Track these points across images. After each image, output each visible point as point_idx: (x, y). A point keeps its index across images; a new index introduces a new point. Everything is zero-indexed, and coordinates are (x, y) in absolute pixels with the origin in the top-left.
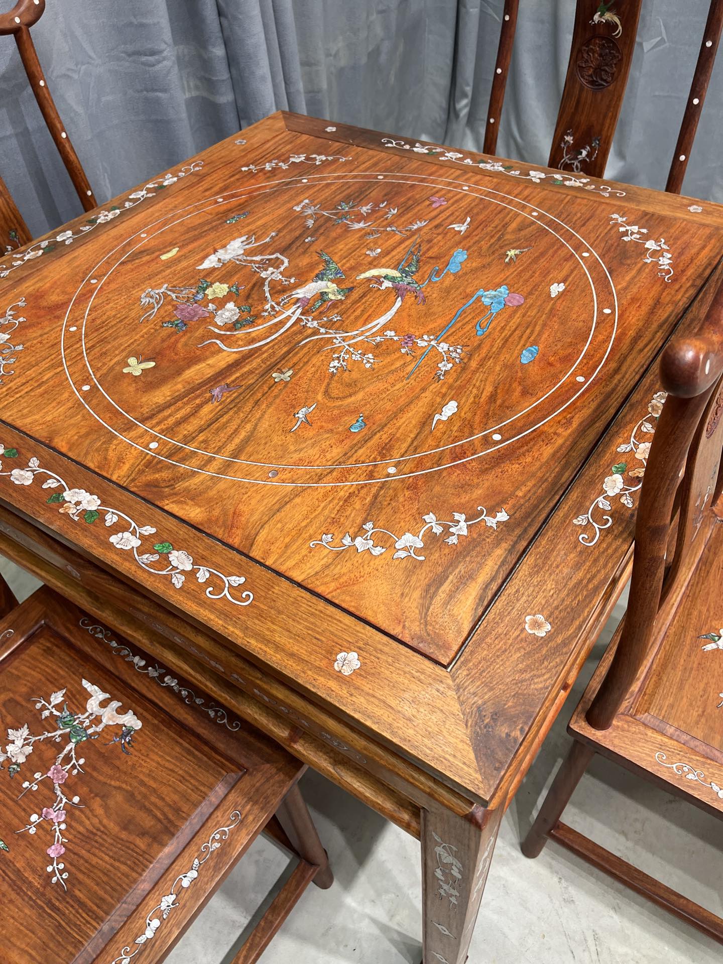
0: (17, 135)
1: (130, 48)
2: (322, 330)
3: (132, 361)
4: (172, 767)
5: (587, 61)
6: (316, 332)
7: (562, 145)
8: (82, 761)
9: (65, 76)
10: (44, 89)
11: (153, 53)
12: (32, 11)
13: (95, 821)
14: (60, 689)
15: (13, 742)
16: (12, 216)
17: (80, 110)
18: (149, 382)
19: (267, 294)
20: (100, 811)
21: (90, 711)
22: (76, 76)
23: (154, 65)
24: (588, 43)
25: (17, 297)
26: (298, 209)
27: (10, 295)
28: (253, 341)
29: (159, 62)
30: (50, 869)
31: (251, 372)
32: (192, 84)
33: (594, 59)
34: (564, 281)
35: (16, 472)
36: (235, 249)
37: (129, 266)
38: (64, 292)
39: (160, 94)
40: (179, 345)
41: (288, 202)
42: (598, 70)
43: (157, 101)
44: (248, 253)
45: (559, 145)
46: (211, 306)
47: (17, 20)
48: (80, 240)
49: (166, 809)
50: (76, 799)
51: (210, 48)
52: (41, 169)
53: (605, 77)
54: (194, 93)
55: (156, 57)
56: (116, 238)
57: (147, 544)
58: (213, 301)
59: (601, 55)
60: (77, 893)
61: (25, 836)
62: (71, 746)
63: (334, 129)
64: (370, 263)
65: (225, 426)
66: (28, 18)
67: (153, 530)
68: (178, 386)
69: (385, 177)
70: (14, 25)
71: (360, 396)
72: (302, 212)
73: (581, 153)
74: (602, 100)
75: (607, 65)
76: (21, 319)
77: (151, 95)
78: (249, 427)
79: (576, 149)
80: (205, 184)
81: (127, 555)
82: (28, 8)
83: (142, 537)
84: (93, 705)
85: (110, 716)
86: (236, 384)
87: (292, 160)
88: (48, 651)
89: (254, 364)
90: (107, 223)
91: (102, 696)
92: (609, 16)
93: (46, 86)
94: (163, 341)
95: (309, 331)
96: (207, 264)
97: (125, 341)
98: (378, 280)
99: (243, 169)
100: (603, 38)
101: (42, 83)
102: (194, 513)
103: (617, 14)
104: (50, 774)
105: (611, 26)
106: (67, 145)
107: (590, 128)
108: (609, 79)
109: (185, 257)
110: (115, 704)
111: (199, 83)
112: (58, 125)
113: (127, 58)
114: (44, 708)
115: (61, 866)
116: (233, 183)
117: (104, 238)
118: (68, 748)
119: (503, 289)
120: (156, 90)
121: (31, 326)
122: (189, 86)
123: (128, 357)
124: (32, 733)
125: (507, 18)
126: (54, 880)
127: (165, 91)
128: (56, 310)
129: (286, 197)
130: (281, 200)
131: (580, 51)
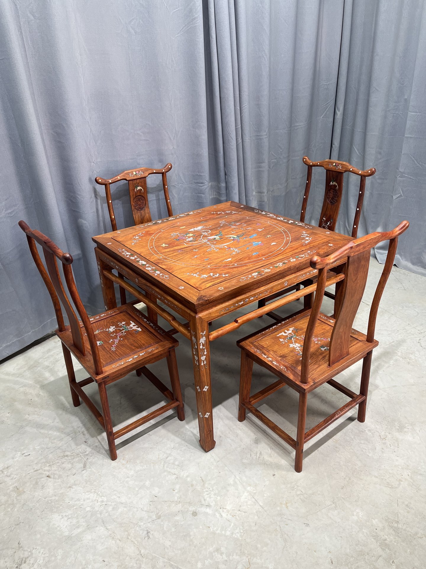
0: (156, 200)
1: (196, 181)
2: (210, 244)
3: (164, 244)
4: (145, 338)
5: (329, 196)
6: (209, 244)
7: (323, 220)
8: (125, 334)
9: (174, 186)
10: (167, 189)
11: (202, 183)
12: (168, 169)
13: (125, 343)
14: (125, 322)
15: (111, 328)
16: (149, 220)
17: (176, 196)
18: (165, 248)
19: (201, 237)
20: (126, 342)
21: (130, 326)
22: (177, 186)
23: (202, 187)
24: (329, 191)
25: (143, 231)
26: (220, 222)
27: (142, 231)
28: (193, 244)
29: (204, 186)
30: (112, 348)
31: (189, 249)
32: (214, 194)
33: (331, 195)
34: (277, 243)
35: (131, 257)
36: (200, 228)
37: (172, 228)
38: (154, 231)
39: (202, 195)
40: (176, 243)
41: (219, 220)
42: (332, 199)
43: (201, 197)
44: (201, 229)
45: (322, 221)
46: (187, 238)
47: (164, 171)
48: (163, 222)
49: (141, 344)
50: (122, 339)
51: (221, 184)
52: (161, 210)
53: (334, 201)
54: (215, 196)
55: (203, 184)
56: (171, 223)
57: (152, 270)
58: (188, 237)
59: (333, 194)
60: (116, 352)
61: (108, 343)
62: (124, 331)
63: (243, 206)
64: (231, 234)
65: (178, 256)
66: (166, 170)
67: (155, 268)
68: (172, 249)
69: (249, 218)
70: (162, 172)
71: (210, 255)
72: (221, 223)
73: (328, 223)
74: (333, 207)
75: (335, 197)
76: (143, 235)
77: (199, 195)
78: (183, 257)
79: (326, 222)
80: (200, 215)
81: (149, 271)
82: (167, 168)
83: (152, 269)
84: (131, 326)
85: (135, 328)
86: (184, 250)
87: (226, 212)
88: (124, 315)
89: (190, 248)
90: (171, 220)
91: (134, 324)
92: (334, 183)
93: (167, 188)
94: (172, 242)
95: (207, 244)
96: (191, 230)
97: (164, 241)
98: (230, 237)
99: (212, 213)
100: (333, 189)
101: (166, 187)
102: (164, 267)
103: (337, 183)
104: (117, 334)
105: (335, 186)
106: (169, 204)
107: (330, 216)
108: (336, 202)
109: (186, 228)
110: (137, 326)
111: (216, 193)
112: (168, 198)
113: (195, 184)
114: (120, 324)
115: (114, 348)
116: (207, 215)
117: (169, 223)
118: (123, 331)
119: (260, 242)
120: (201, 194)
121: (144, 236)
122: (213, 194)
123: (163, 244)
124: (115, 327)
125: (307, 182)
126: (112, 350)
127: (204, 194)
128: (151, 234)
129: (219, 219)
130: (217, 220)
131: (327, 193)
